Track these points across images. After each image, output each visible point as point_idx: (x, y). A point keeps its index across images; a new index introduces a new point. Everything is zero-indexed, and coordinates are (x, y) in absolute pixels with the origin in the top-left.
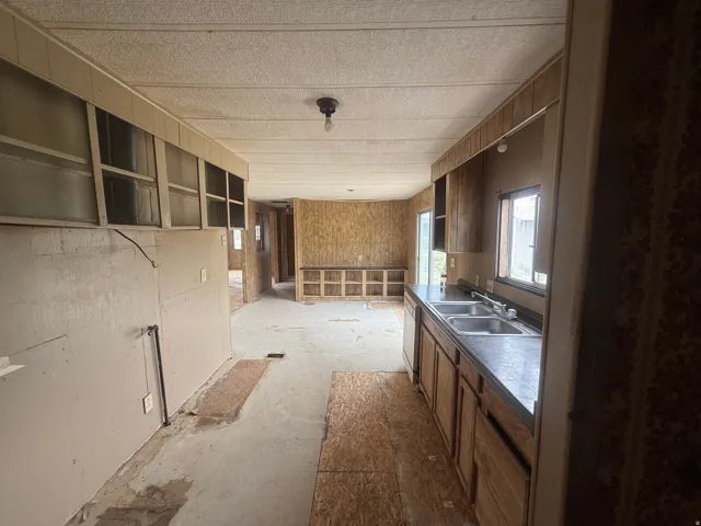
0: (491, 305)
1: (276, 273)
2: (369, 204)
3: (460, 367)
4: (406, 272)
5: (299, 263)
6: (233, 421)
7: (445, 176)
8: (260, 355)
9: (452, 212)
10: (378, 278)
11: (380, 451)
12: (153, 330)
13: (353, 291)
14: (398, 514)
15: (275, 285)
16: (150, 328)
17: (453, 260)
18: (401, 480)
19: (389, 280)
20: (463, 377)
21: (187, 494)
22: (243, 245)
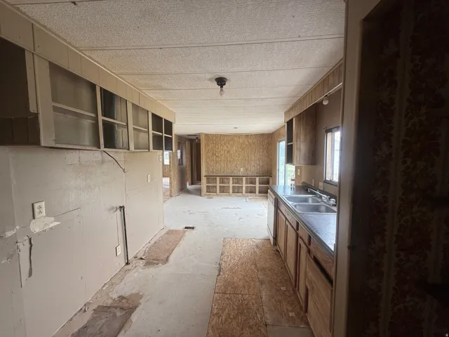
0: (321, 197)
1: (190, 180)
2: (247, 136)
3: (299, 232)
4: (271, 179)
5: (203, 173)
6: (165, 263)
7: (292, 119)
8: (181, 227)
9: (297, 141)
10: (253, 182)
11: (252, 283)
12: (122, 208)
13: (237, 190)
14: (262, 318)
15: (189, 187)
16: (121, 207)
17: (299, 170)
18: (264, 299)
19: (260, 184)
20: (301, 238)
21: (141, 301)
22: (170, 162)
